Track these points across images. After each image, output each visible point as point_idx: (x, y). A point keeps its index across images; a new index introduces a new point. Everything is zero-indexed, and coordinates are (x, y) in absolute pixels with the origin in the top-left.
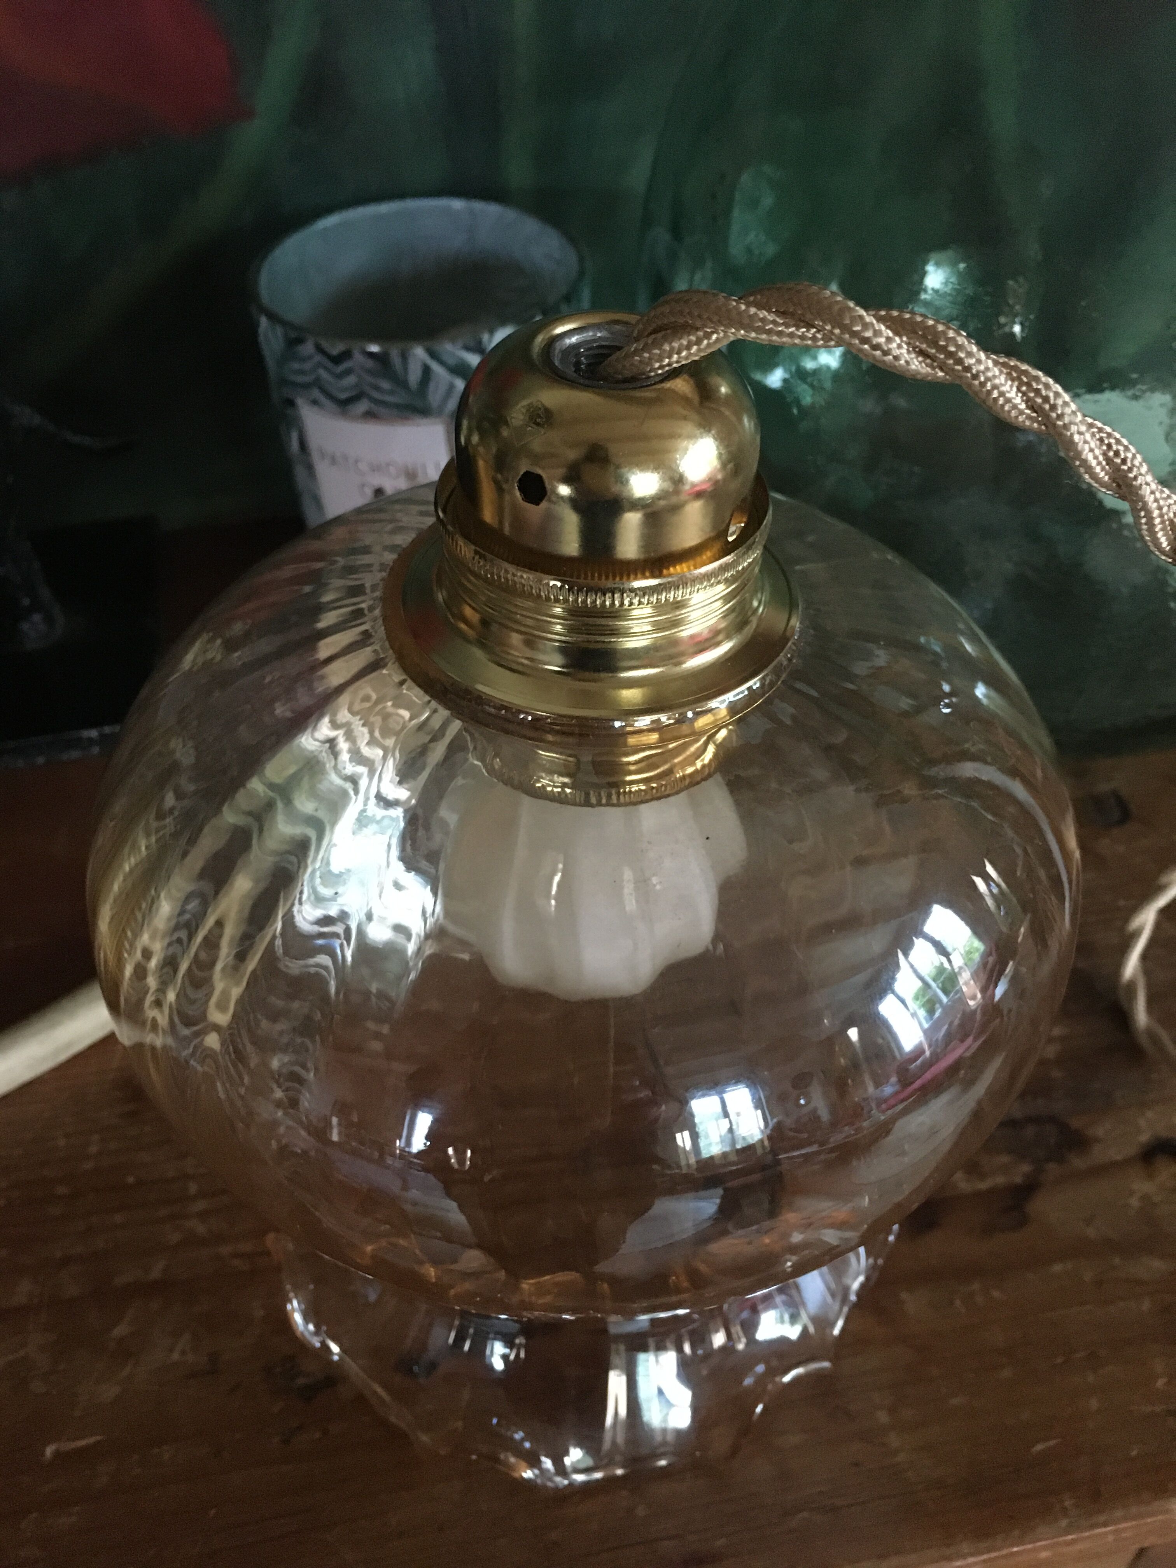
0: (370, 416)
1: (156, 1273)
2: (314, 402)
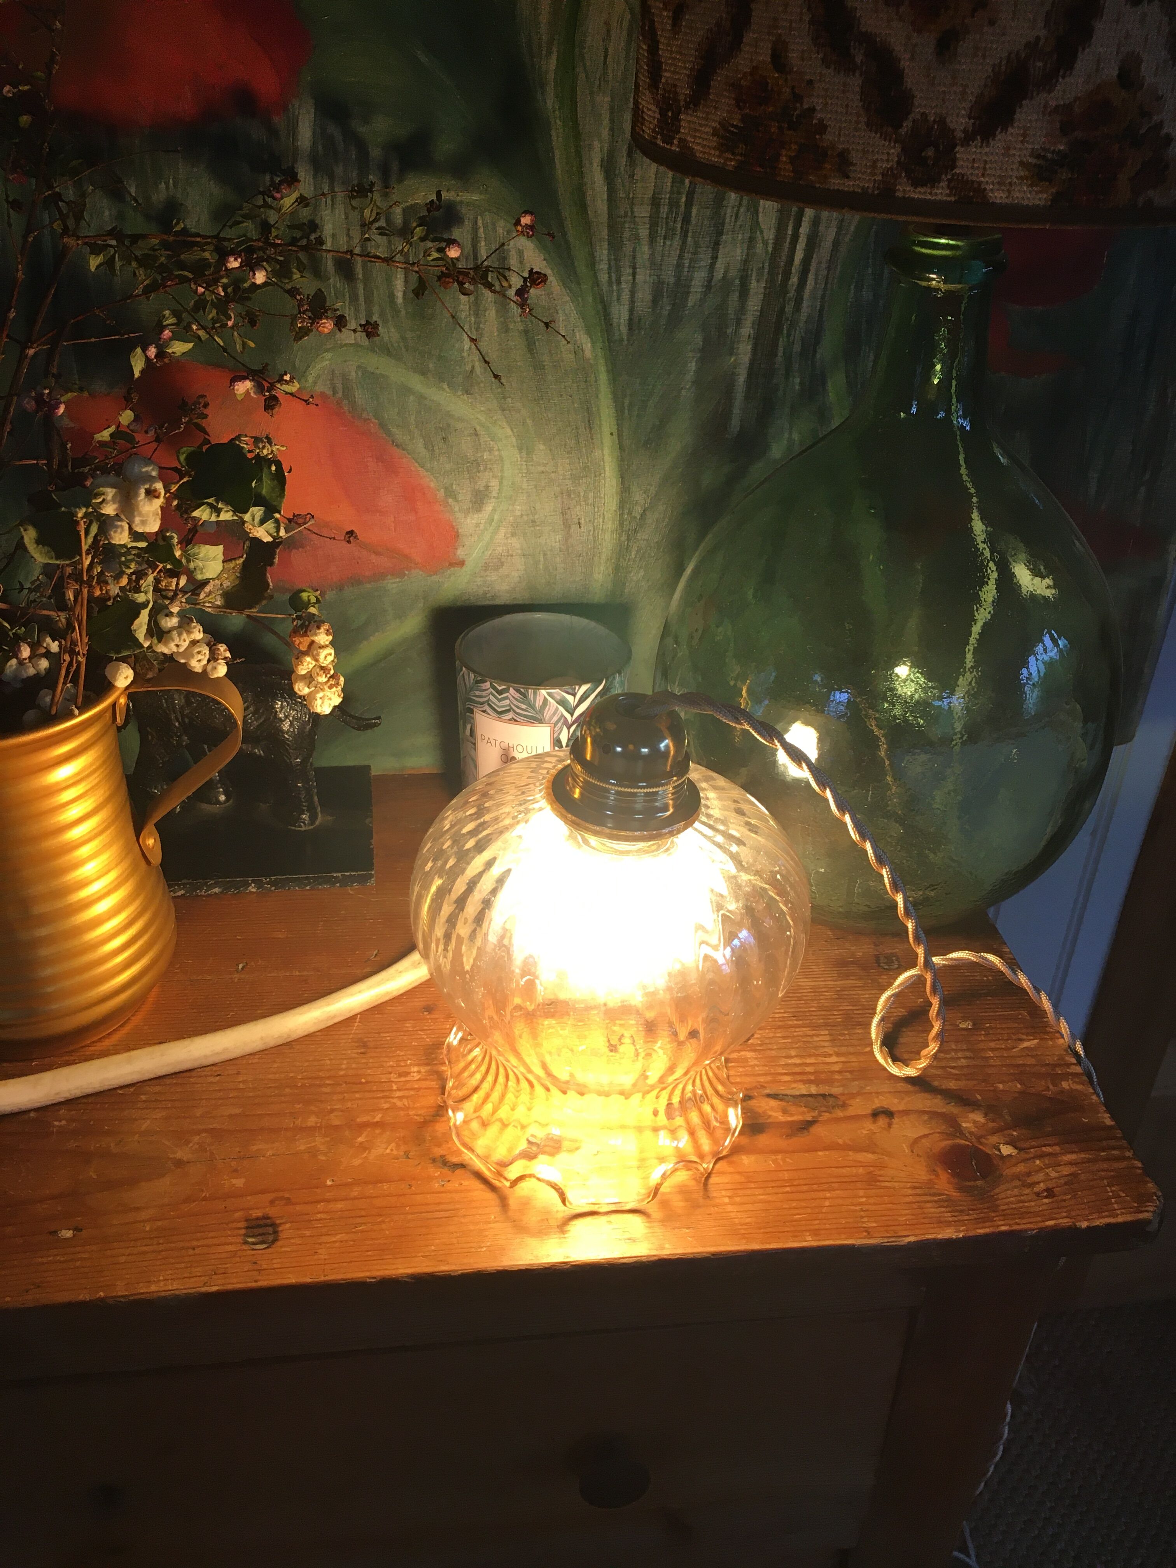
0: (513, 721)
1: (377, 1119)
2: (484, 711)
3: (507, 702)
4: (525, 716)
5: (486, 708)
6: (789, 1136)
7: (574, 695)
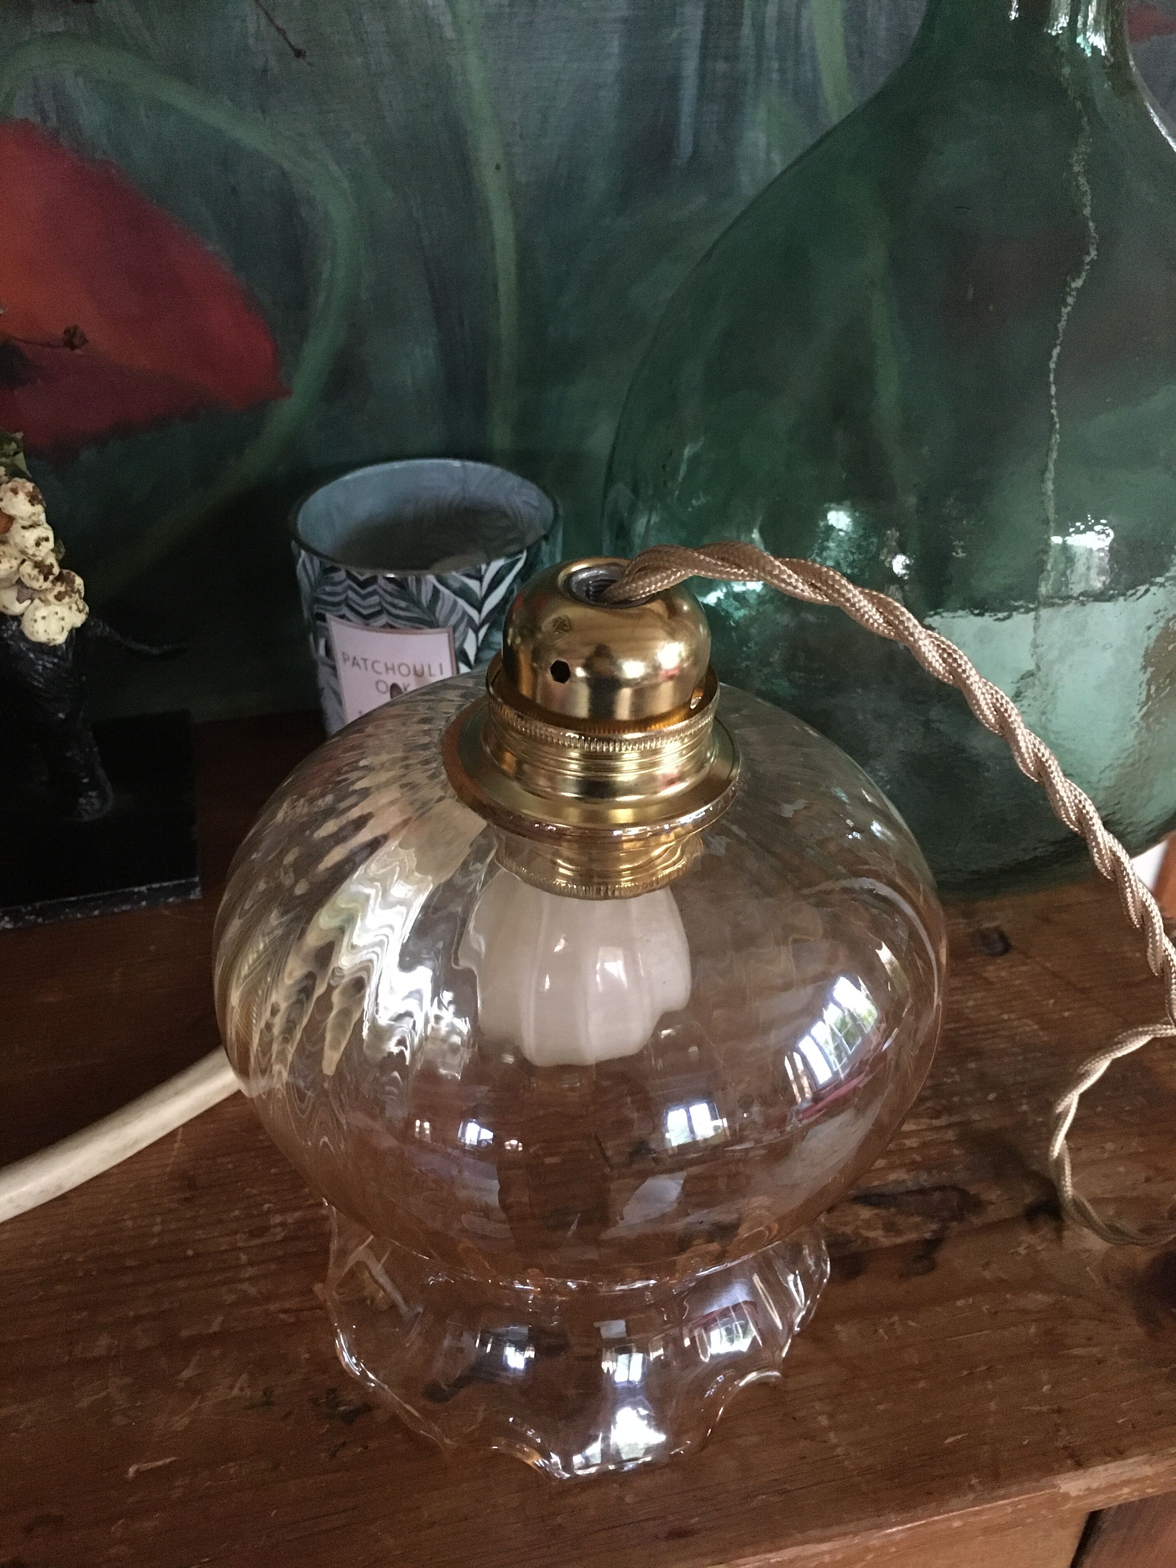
0: (389, 627)
1: (215, 1327)
2: (343, 617)
3: (375, 599)
4: (408, 619)
5: (345, 611)
6: (904, 1276)
7: (480, 579)
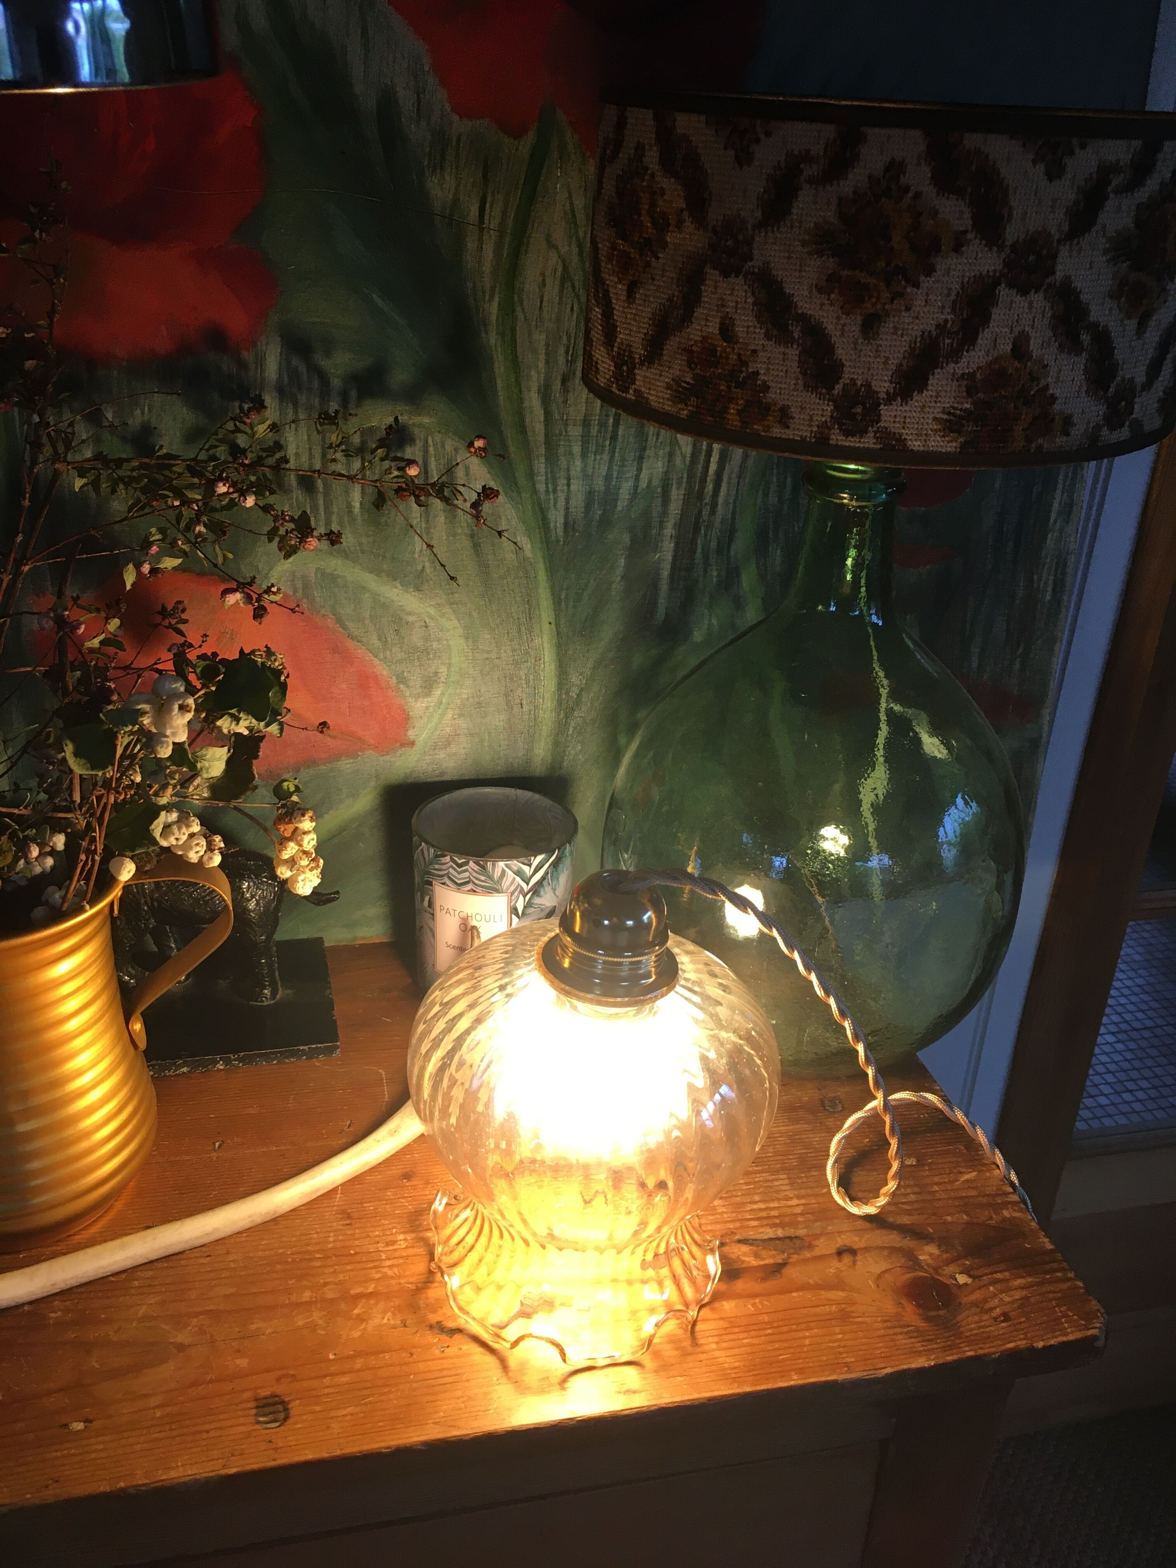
0: (471, 891)
2: (444, 884)
3: (467, 874)
4: (483, 887)
5: (446, 880)
6: (764, 1279)
7: (530, 865)
